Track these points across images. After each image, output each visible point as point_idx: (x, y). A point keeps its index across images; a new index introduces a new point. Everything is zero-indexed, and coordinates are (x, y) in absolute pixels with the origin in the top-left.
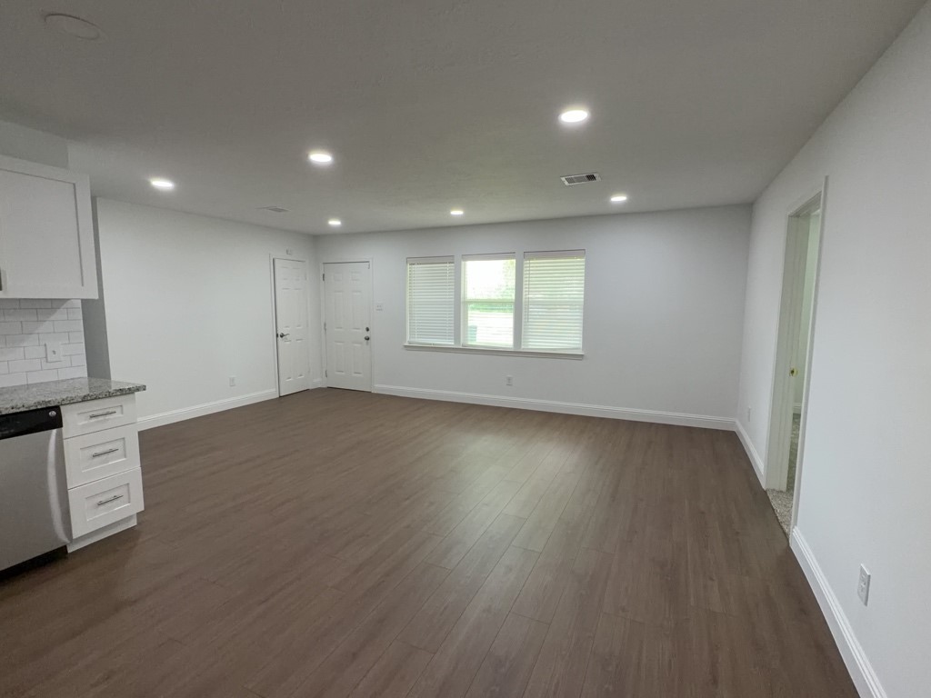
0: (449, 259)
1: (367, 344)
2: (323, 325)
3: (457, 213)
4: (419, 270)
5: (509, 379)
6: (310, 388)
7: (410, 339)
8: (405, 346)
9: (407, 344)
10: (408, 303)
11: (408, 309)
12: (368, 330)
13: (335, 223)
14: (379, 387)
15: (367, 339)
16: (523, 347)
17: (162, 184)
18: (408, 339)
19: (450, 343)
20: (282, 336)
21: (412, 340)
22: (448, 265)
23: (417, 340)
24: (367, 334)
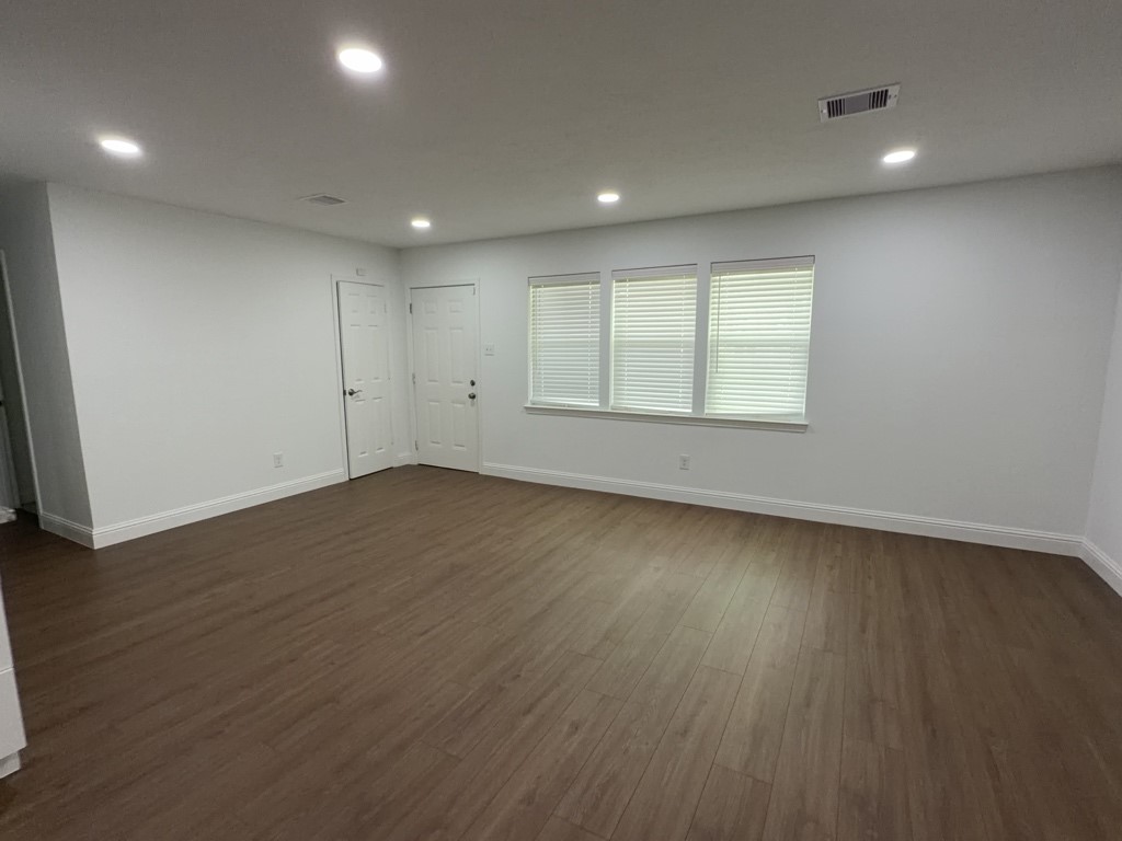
0: (592, 277)
1: (473, 405)
2: (411, 378)
3: (609, 198)
4: (547, 295)
5: (685, 460)
6: (395, 465)
7: (533, 398)
8: (527, 408)
9: (529, 405)
10: (530, 345)
11: (530, 354)
12: (473, 383)
13: (421, 224)
14: (490, 467)
15: (473, 397)
16: (706, 411)
17: (120, 147)
18: (530, 398)
19: (593, 404)
20: (351, 394)
21: (536, 399)
22: (590, 286)
23: (543, 399)
24: (472, 390)
